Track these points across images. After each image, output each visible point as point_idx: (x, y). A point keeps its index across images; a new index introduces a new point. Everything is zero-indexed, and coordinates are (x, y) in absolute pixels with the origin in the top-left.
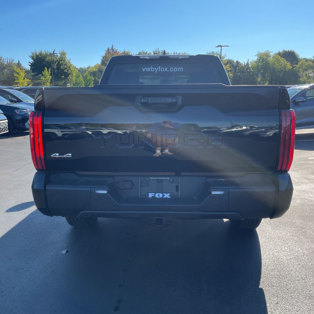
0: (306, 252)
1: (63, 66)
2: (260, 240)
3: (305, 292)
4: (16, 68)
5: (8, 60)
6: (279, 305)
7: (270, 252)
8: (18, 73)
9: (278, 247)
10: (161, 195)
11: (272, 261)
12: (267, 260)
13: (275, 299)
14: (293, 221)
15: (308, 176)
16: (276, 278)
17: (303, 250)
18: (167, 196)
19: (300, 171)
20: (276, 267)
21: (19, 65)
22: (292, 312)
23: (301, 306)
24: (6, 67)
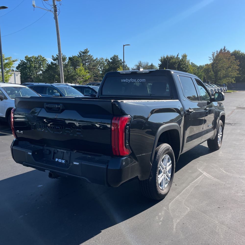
1: (183, 66)
10: (61, 161)
18: (63, 161)
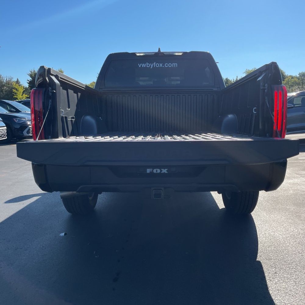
0: (302, 232)
2: (255, 223)
3: (302, 263)
4: (15, 84)
5: (7, 78)
6: (278, 275)
7: (266, 232)
8: (17, 90)
9: (274, 228)
10: (159, 171)
11: (269, 239)
12: (264, 239)
13: (273, 270)
14: (287, 207)
15: (299, 172)
16: (273, 253)
17: (298, 230)
18: (165, 171)
19: (292, 168)
20: (272, 244)
21: (18, 82)
22: (291, 280)
23: (300, 275)
24: (6, 85)
